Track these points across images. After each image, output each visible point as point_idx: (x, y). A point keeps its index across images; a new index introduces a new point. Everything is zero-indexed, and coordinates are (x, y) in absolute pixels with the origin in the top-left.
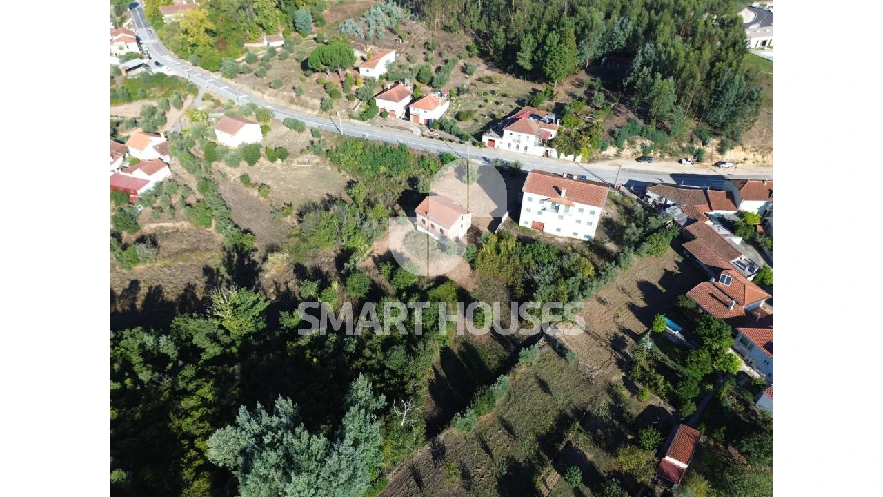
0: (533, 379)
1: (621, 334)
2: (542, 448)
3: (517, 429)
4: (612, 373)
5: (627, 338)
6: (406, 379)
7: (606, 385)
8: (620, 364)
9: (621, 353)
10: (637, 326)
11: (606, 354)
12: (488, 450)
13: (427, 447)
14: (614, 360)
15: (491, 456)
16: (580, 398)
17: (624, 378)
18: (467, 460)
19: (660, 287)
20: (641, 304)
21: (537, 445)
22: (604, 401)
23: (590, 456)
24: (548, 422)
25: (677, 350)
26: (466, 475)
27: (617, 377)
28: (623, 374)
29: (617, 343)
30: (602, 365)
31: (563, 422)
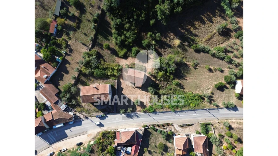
0: (89, 35)
1: (71, 54)
2: (81, 20)
3: (87, 22)
4: (71, 43)
5: (69, 53)
6: (114, 17)
7: (72, 39)
8: (69, 46)
9: (70, 48)
10: (67, 58)
11: (73, 47)
12: (91, 14)
13: (102, 8)
14: (71, 46)
15: (90, 13)
16: (77, 34)
17: (68, 43)
18: (93, 9)
19: (63, 73)
20: (67, 65)
21: (82, 20)
22: (71, 36)
23: (71, 22)
24: (81, 26)
25: (57, 54)
26: (92, 6)
27: (70, 43)
28: (68, 44)
29: (71, 51)
30: (74, 44)
31: (78, 27)
